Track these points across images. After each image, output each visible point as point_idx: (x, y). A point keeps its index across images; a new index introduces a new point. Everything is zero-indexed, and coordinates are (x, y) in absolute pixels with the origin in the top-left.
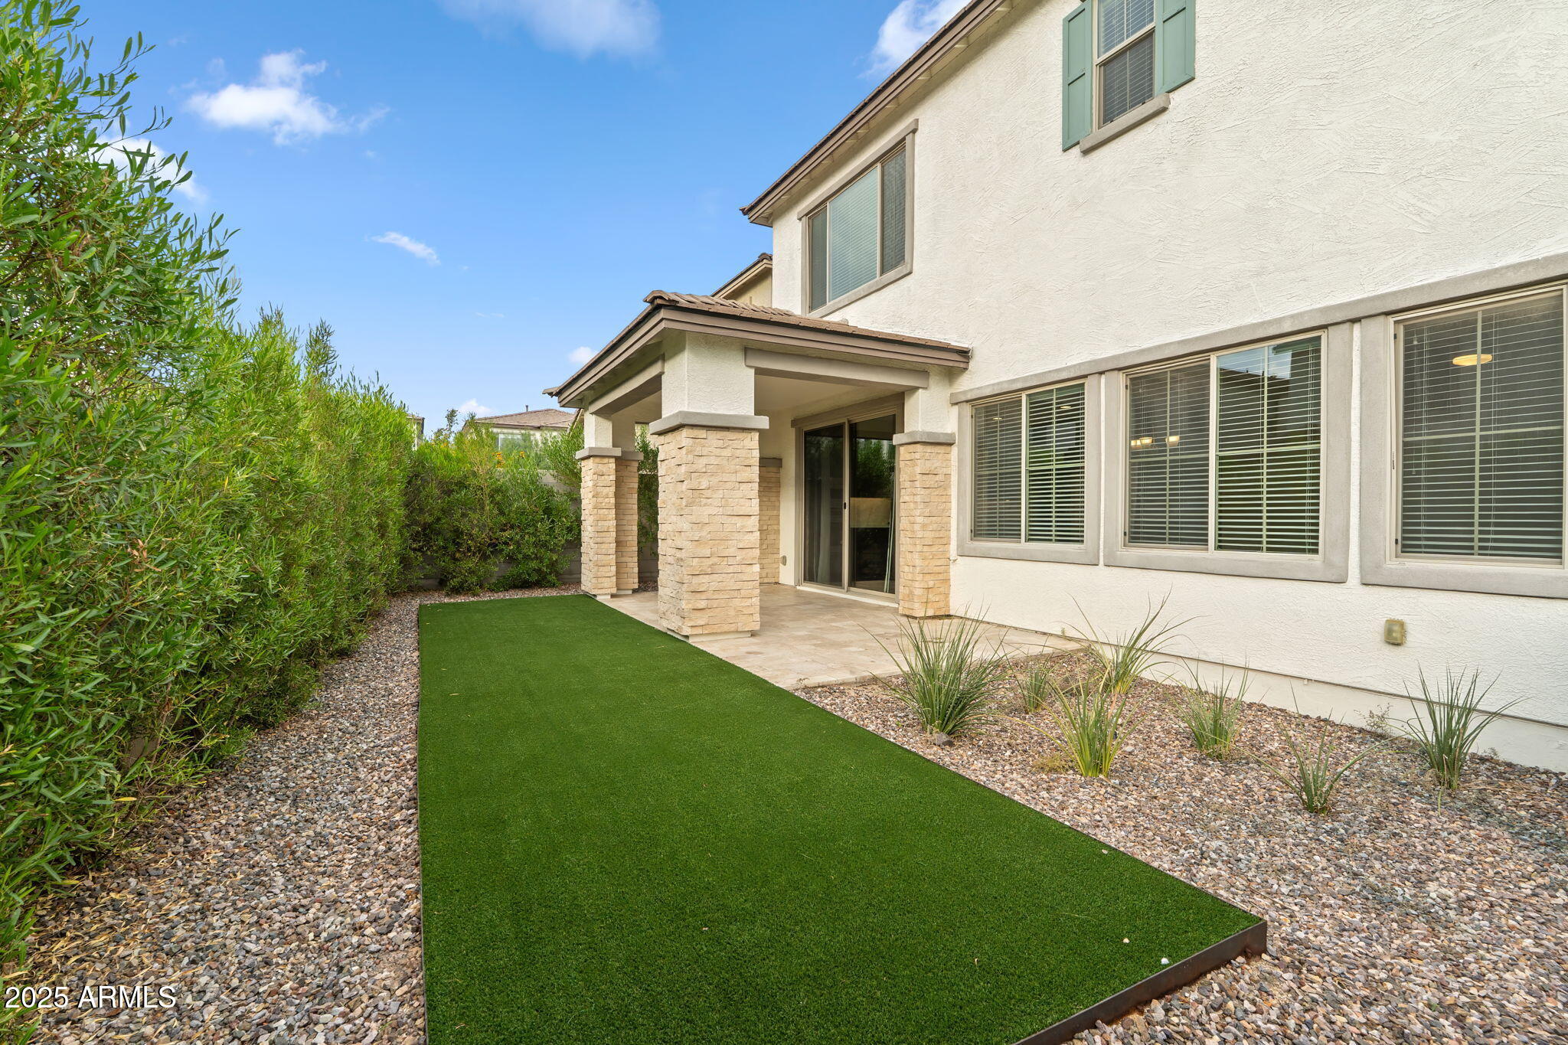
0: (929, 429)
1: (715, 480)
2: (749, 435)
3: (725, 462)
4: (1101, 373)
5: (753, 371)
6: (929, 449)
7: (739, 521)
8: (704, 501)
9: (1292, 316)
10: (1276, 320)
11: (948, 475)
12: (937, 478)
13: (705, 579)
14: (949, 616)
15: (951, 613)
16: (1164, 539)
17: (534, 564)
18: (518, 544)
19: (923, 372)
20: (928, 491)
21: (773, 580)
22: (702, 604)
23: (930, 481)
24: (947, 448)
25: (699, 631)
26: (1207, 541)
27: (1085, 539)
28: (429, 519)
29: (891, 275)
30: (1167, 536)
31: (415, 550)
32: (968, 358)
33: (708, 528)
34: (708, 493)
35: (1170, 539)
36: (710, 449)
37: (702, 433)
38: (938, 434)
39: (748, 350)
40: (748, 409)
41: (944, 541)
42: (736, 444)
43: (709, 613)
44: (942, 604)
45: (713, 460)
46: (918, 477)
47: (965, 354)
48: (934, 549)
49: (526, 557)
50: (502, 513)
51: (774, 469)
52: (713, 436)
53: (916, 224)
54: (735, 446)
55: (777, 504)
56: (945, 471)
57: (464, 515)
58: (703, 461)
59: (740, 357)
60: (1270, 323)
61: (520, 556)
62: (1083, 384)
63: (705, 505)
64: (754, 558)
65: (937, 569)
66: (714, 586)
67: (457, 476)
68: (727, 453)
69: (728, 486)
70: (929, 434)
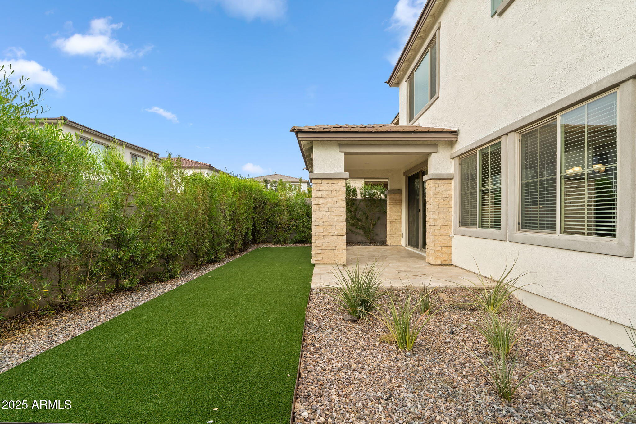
0: (438, 172)
1: (325, 201)
2: (341, 181)
3: (330, 193)
4: (507, 134)
5: (343, 154)
6: (438, 182)
7: (336, 218)
8: (321, 209)
9: (597, 83)
10: (587, 87)
11: (450, 195)
12: (444, 196)
13: (321, 241)
14: (451, 265)
15: (452, 263)
16: (537, 227)
17: (302, 234)
18: (297, 226)
19: (435, 145)
20: (437, 203)
21: (398, 244)
22: (320, 251)
23: (440, 197)
24: (450, 181)
25: (319, 262)
26: (556, 228)
27: (501, 226)
28: (267, 217)
29: (433, 99)
30: (539, 225)
31: (262, 228)
32: (457, 135)
33: (322, 220)
34: (323, 206)
35: (541, 227)
36: (323, 188)
37: (320, 181)
38: (443, 174)
39: (341, 145)
40: (342, 170)
41: (448, 227)
42: (335, 185)
43: (323, 255)
44: (446, 259)
45: (324, 192)
46: (432, 196)
47: (455, 133)
48: (441, 231)
49: (300, 232)
50: (291, 215)
51: (399, 195)
52: (324, 182)
53: (441, 73)
54: (334, 186)
55: (400, 210)
56: (449, 192)
57: (278, 216)
58: (320, 193)
59: (338, 148)
60: (585, 89)
61: (297, 231)
62: (501, 141)
63: (321, 211)
64: (343, 233)
65: (444, 241)
66: (325, 244)
67: (276, 202)
68: (331, 189)
69: (332, 202)
70: (437, 175)
